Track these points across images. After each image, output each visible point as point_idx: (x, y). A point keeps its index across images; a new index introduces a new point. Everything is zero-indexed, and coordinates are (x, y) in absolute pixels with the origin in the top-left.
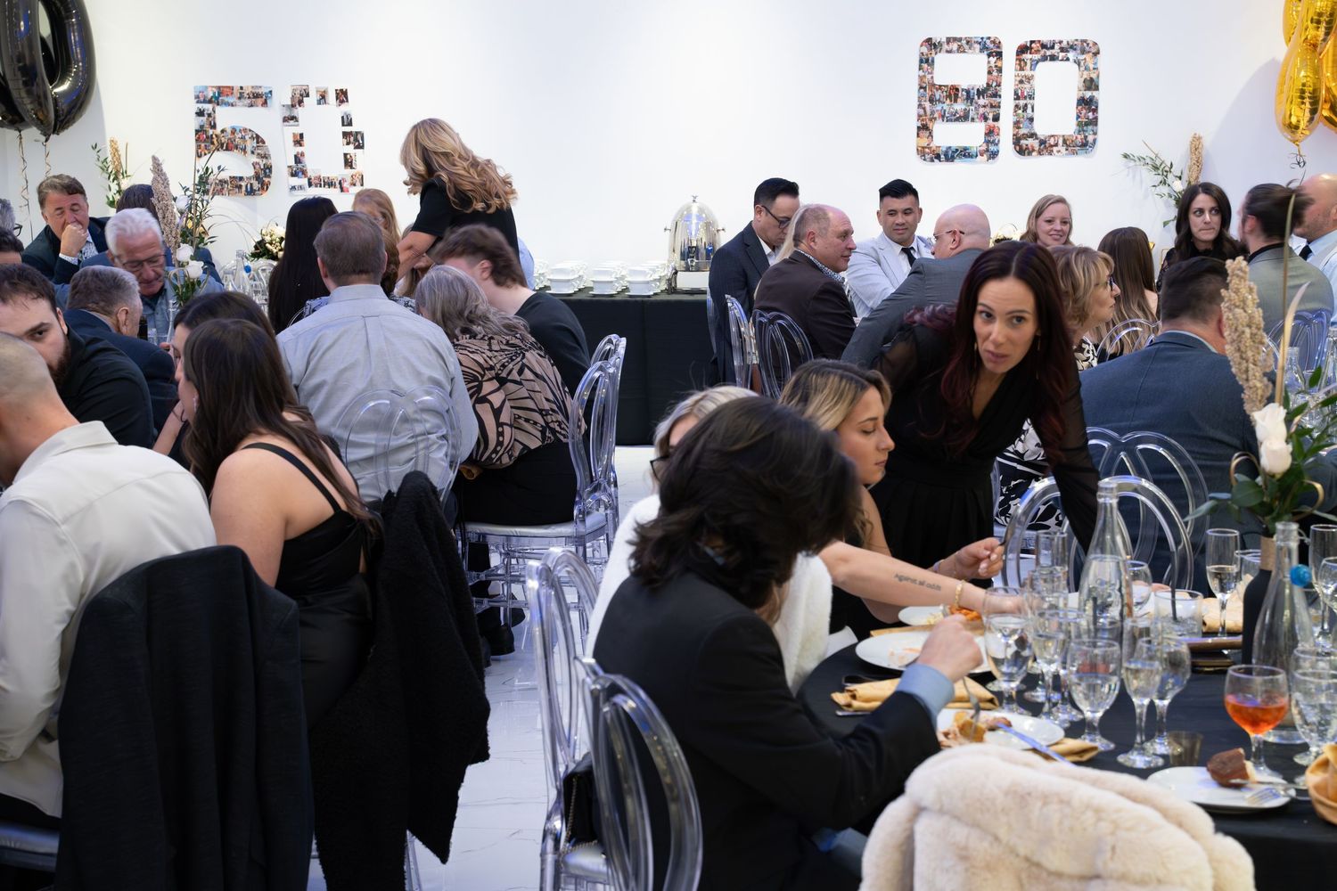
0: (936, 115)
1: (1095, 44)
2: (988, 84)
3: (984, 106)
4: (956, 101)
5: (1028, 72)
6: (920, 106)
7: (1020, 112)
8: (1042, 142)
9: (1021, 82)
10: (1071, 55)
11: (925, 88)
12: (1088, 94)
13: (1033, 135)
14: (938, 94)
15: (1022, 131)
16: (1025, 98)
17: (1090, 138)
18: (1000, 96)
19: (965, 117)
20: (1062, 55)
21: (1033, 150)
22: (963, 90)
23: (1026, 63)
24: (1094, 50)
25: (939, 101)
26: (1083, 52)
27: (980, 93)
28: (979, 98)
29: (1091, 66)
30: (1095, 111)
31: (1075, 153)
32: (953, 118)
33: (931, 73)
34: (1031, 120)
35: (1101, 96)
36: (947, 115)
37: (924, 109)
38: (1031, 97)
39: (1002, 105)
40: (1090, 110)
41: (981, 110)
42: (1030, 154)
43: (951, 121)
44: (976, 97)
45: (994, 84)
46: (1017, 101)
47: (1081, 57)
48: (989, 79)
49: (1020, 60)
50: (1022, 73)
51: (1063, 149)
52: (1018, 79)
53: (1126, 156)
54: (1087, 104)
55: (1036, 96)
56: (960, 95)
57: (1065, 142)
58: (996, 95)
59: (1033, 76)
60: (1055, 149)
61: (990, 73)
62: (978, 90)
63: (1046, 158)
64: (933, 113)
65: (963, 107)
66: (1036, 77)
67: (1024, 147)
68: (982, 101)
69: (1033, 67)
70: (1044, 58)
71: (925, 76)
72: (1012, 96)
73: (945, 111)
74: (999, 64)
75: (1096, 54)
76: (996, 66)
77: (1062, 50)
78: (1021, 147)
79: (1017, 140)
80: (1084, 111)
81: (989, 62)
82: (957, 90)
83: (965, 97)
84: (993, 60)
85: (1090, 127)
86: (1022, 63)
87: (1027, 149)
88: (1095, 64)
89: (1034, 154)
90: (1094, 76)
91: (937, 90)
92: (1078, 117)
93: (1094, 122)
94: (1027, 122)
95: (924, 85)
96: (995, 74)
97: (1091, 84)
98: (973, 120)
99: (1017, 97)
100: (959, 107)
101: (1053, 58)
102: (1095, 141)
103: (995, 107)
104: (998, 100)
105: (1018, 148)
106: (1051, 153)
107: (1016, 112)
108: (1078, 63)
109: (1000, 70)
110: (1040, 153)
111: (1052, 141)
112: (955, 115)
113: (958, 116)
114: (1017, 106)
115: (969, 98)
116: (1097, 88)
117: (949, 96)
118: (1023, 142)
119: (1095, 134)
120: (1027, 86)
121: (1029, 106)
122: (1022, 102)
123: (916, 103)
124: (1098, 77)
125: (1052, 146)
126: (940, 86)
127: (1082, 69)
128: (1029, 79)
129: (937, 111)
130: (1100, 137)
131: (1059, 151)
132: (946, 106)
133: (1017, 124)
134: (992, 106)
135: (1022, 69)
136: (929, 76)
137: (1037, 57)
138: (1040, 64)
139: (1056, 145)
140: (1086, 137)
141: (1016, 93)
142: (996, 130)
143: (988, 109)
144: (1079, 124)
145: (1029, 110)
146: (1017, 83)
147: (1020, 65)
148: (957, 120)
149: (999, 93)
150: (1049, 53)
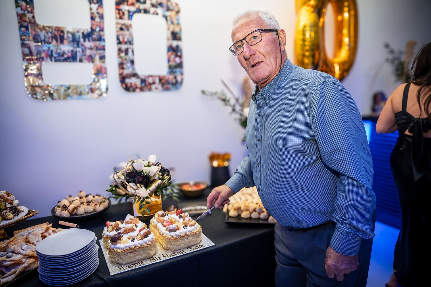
0: (43, 55)
1: (177, 5)
2: (92, 29)
3: (91, 49)
4: (62, 42)
5: (126, 21)
6: (23, 45)
7: (123, 55)
8: (143, 81)
9: (121, 29)
10: (160, 10)
11: (27, 28)
12: (175, 43)
13: (135, 75)
14: (42, 34)
15: (126, 72)
16: (126, 43)
17: (179, 78)
18: (104, 40)
19: (73, 58)
20: (152, 10)
21: (136, 88)
22: (68, 32)
23: (124, 14)
24: (176, 9)
25: (45, 42)
26: (168, 9)
27: (87, 36)
28: (85, 41)
29: (175, 22)
30: (180, 57)
31: (167, 89)
32: (61, 58)
33: (32, 12)
34: (132, 62)
35: (184, 45)
36: (55, 55)
37: (29, 48)
38: (130, 43)
39: (107, 48)
40: (177, 56)
41: (88, 52)
42: (134, 90)
43: (59, 61)
44: (82, 40)
45: (98, 29)
46: (120, 46)
47: (168, 14)
48: (92, 25)
49: (119, 10)
50: (122, 21)
51: (160, 87)
52: (119, 26)
53: (203, 92)
54: (175, 51)
55: (135, 42)
56: (66, 37)
57: (161, 80)
58: (100, 39)
59: (130, 25)
60: (153, 87)
61: (92, 18)
62: (83, 33)
63: (146, 94)
64: (39, 53)
65: (71, 48)
66: (134, 26)
67: (129, 85)
68: (88, 44)
69: (130, 17)
70: (139, 11)
71: (24, 15)
72: (115, 41)
73: (52, 51)
74: (100, 11)
75: (178, 12)
76: (98, 13)
77: (153, 6)
78: (126, 85)
79: (123, 79)
80: (172, 57)
81: (91, 9)
82: (62, 32)
83: (71, 39)
84: (94, 7)
85: (178, 70)
86: (121, 13)
87: (131, 86)
88: (178, 20)
89: (138, 90)
90: (177, 30)
91: (41, 30)
92: (169, 61)
93: (180, 65)
94: (129, 65)
95: (26, 24)
96: (97, 19)
97: (175, 36)
98: (81, 61)
99: (120, 43)
100: (66, 48)
101: (146, 11)
102: (182, 79)
103: (100, 49)
104: (102, 43)
105: (124, 86)
106: (150, 89)
107: (119, 54)
108: (166, 17)
109: (102, 17)
110: (142, 89)
111: (150, 80)
112: (63, 56)
113: (66, 56)
114: (120, 50)
115: (75, 41)
116: (179, 39)
117: (54, 37)
118: (128, 81)
119: (182, 74)
120: (126, 32)
121: (130, 51)
122: (124, 47)
123: (18, 42)
124: (181, 30)
125: (150, 84)
126: (44, 27)
127: (169, 22)
128: (128, 27)
129: (44, 51)
130: (186, 77)
131: (156, 88)
132: (53, 46)
133: (121, 65)
134: (97, 49)
135: (121, 18)
136: (30, 16)
137: (133, 9)
138: (136, 16)
139: (154, 83)
140: (175, 77)
141: (118, 39)
142: (103, 71)
143: (94, 52)
144: (170, 67)
145: (130, 53)
146: (118, 29)
147: (119, 13)
148: (66, 60)
149: (103, 37)
150: (142, 7)
